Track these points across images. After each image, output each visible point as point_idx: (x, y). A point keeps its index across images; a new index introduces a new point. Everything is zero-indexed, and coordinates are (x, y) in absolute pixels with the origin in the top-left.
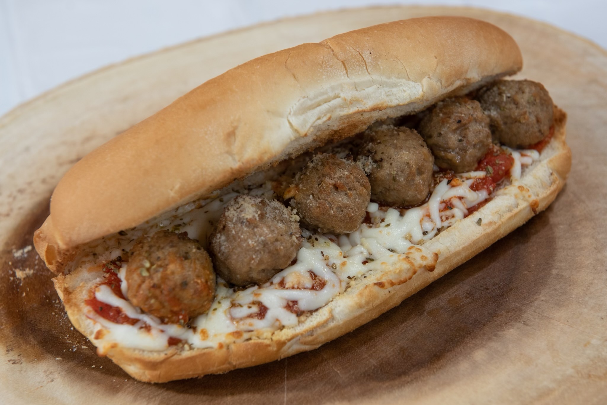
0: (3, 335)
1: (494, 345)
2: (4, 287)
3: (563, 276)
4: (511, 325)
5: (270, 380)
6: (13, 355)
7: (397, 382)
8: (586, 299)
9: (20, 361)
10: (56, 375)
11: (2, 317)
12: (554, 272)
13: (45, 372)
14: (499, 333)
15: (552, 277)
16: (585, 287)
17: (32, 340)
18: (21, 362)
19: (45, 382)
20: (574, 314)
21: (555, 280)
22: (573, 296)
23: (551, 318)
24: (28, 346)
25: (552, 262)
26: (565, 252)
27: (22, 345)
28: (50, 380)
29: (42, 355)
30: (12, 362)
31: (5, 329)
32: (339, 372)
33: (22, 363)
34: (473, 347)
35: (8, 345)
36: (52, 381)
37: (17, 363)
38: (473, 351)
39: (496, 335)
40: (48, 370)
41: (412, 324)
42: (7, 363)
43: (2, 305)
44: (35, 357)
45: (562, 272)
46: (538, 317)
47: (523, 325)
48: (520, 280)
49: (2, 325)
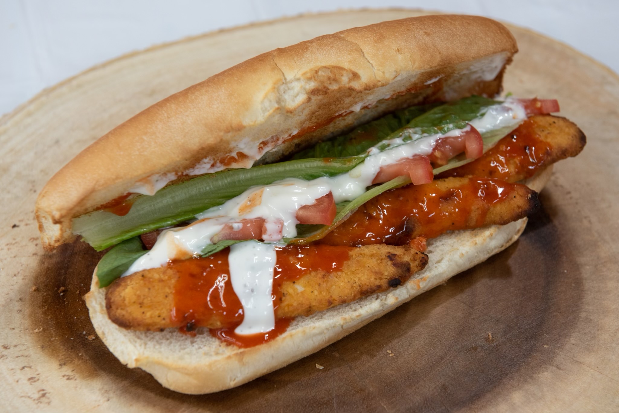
0: (53, 348)
1: (530, 387)
2: (49, 295)
3: (591, 320)
4: (545, 368)
6: (67, 370)
8: (614, 345)
9: (74, 377)
10: (112, 395)
11: (51, 329)
12: (583, 315)
13: (100, 390)
14: (535, 376)
15: (581, 321)
16: (612, 333)
17: (84, 355)
18: (75, 378)
19: (101, 401)
20: (603, 360)
21: (584, 323)
22: (601, 342)
24: (80, 362)
25: (581, 305)
26: (592, 295)
27: (75, 359)
28: (106, 399)
29: (95, 372)
30: (66, 378)
31: (56, 341)
32: (385, 407)
33: (76, 380)
34: (510, 388)
35: (60, 359)
36: (108, 400)
37: (71, 379)
38: (511, 393)
39: (531, 377)
40: (103, 388)
41: (452, 361)
42: (61, 379)
43: (49, 315)
44: (89, 373)
45: (590, 316)
46: (569, 361)
47: (556, 368)
48: (552, 321)
49: (52, 337)
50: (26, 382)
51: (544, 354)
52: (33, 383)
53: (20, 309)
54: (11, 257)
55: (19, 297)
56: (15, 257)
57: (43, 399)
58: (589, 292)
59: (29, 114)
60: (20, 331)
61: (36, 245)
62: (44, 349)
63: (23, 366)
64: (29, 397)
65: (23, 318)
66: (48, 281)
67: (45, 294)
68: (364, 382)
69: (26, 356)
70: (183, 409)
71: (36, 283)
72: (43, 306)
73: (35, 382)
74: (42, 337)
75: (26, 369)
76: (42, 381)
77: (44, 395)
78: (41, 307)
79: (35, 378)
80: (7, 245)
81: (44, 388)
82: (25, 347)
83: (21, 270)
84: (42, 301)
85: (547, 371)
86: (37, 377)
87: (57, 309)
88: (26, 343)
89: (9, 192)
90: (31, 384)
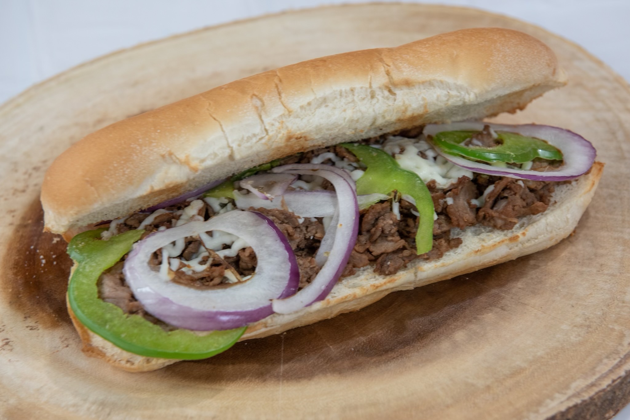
0: (20, 303)
1: (474, 327)
2: (21, 258)
3: (539, 266)
4: (490, 309)
5: (268, 352)
6: (30, 322)
7: (384, 357)
8: (560, 288)
9: (37, 327)
10: (71, 342)
11: (20, 287)
13: (60, 338)
14: (479, 316)
16: (559, 277)
17: (49, 309)
18: (38, 329)
19: (61, 347)
20: (548, 301)
21: (532, 269)
22: (548, 285)
23: (526, 304)
24: (44, 314)
27: (39, 313)
28: (65, 346)
29: (57, 323)
30: (29, 328)
31: (23, 297)
32: (331, 347)
33: (38, 330)
34: (454, 328)
35: (25, 312)
36: (67, 346)
37: (35, 329)
38: (454, 332)
39: (475, 318)
40: (63, 337)
42: (25, 329)
43: (19, 275)
44: (51, 324)
46: (514, 303)
47: (501, 310)
49: (20, 294)
51: (490, 298)
57: (7, 347)
59: (18, 106)
61: (13, 216)
62: (12, 305)
66: (21, 246)
67: (17, 258)
72: (14, 268)
74: (11, 294)
76: (7, 331)
77: (7, 343)
78: (12, 269)
81: (8, 337)
84: (14, 264)
85: (492, 313)
86: (3, 328)
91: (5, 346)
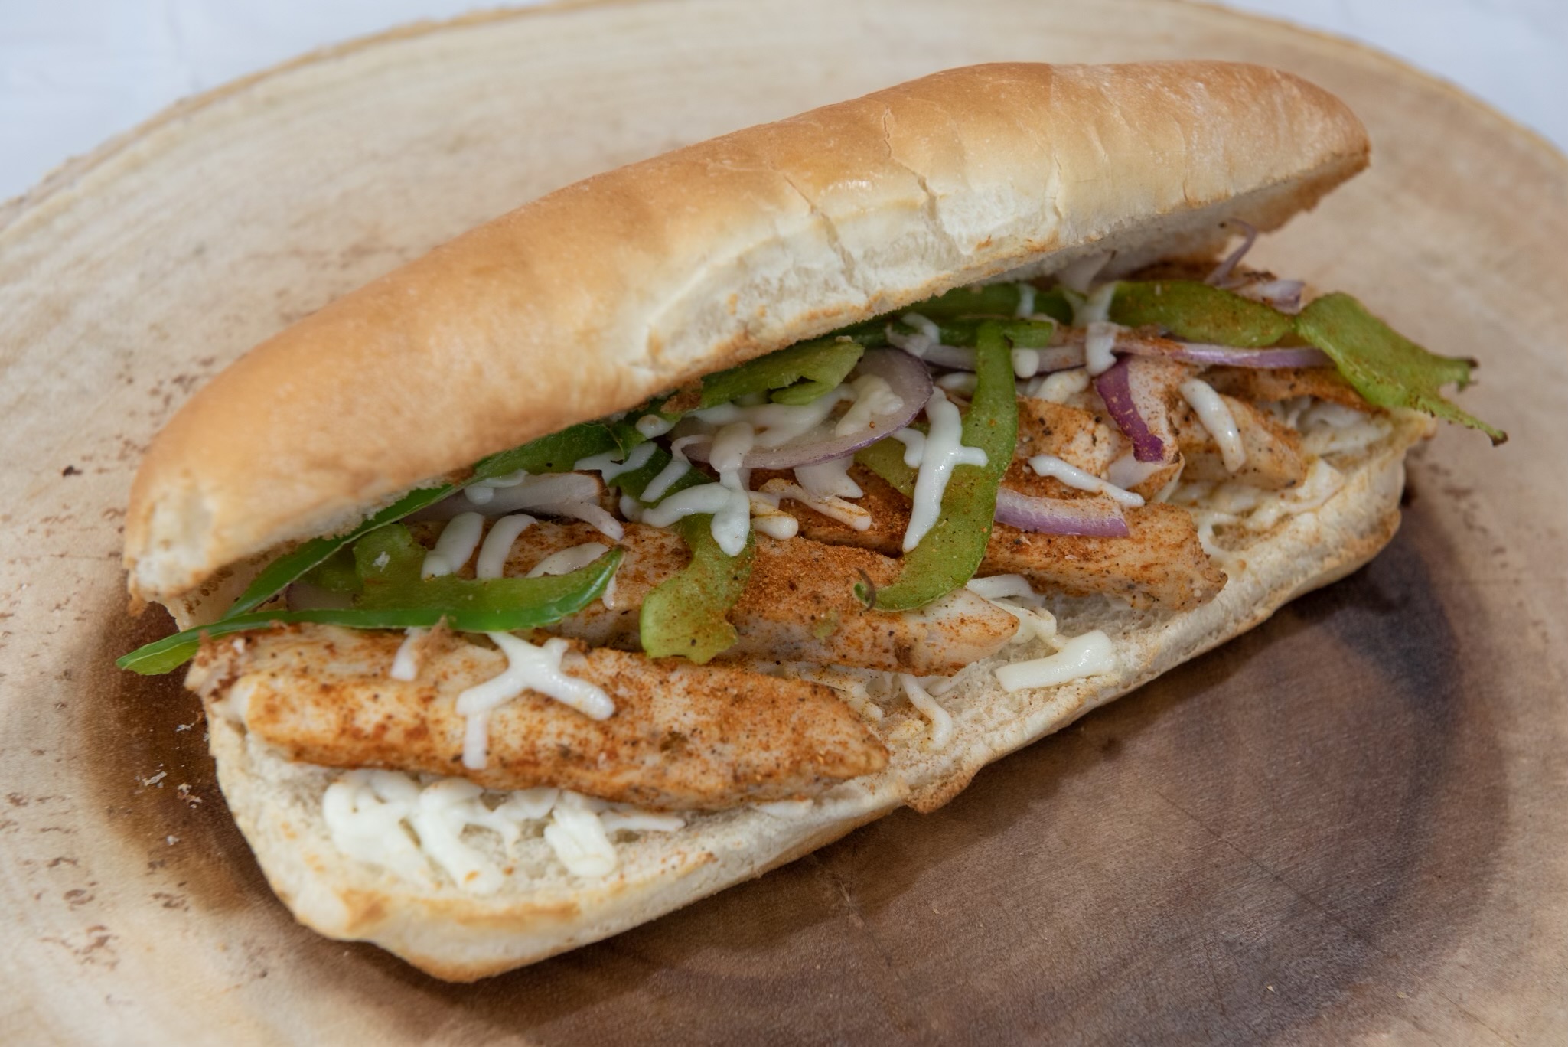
0: (138, 817)
3: (1516, 906)
6: (165, 882)
9: (183, 902)
10: (274, 961)
11: (138, 763)
12: (1498, 889)
15: (1490, 904)
18: (186, 904)
19: (247, 975)
20: (1534, 1018)
21: (1498, 912)
22: (1535, 968)
24: (203, 862)
25: (1495, 861)
26: (1528, 837)
27: (189, 854)
28: (259, 971)
29: (238, 895)
30: (162, 901)
31: (146, 799)
33: (187, 909)
35: (152, 847)
36: (264, 975)
37: (176, 906)
40: (253, 941)
41: (1148, 974)
42: (150, 903)
43: (135, 725)
44: (221, 895)
45: (1515, 893)
46: (1447, 1009)
47: (1412, 1026)
48: (1415, 896)
50: (59, 900)
51: (1385, 984)
52: (76, 906)
53: (63, 700)
54: (52, 555)
55: (64, 668)
56: (62, 556)
57: (100, 954)
58: (1519, 829)
59: (136, 166)
60: (58, 761)
61: (120, 530)
62: (115, 818)
63: (57, 856)
64: (63, 943)
65: (69, 725)
66: (140, 631)
68: (920, 1004)
69: (67, 832)
70: (452, 1021)
71: (112, 634)
72: (122, 698)
73: (82, 902)
74: (113, 784)
75: (63, 864)
76: (102, 903)
77: (101, 942)
78: (117, 701)
79: (82, 892)
80: (47, 520)
81: (104, 922)
82: (65, 806)
83: (75, 594)
84: (122, 686)
85: (1388, 1032)
86: (90, 891)
87: (158, 711)
88: (69, 796)
89: (63, 376)
90: (72, 909)
91: (95, 950)
